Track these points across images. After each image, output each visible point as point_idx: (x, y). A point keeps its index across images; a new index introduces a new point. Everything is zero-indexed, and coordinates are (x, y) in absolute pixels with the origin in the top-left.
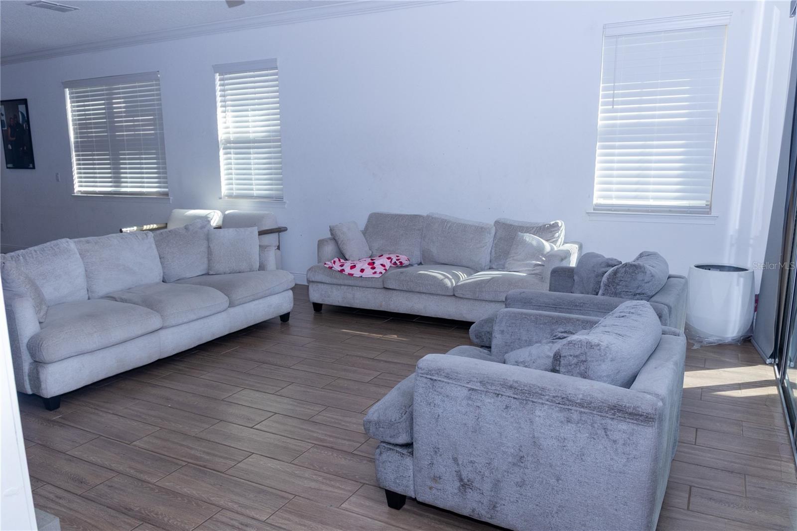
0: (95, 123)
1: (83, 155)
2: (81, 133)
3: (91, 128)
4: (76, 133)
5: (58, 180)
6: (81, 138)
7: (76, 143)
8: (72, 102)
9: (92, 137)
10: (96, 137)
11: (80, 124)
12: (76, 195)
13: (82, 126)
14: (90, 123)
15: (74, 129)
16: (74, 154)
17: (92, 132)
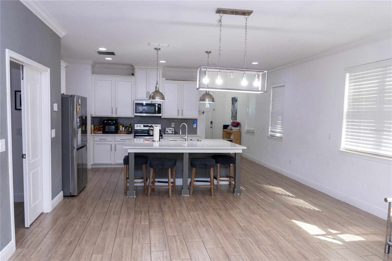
0: (366, 98)
1: (352, 122)
2: (353, 105)
3: (362, 102)
4: (349, 105)
5: (330, 138)
6: (352, 109)
7: (348, 112)
8: (350, 83)
9: (362, 108)
10: (365, 108)
11: (353, 99)
12: (341, 150)
13: (355, 100)
14: (363, 98)
15: (349, 102)
16: (345, 121)
17: (362, 105)
